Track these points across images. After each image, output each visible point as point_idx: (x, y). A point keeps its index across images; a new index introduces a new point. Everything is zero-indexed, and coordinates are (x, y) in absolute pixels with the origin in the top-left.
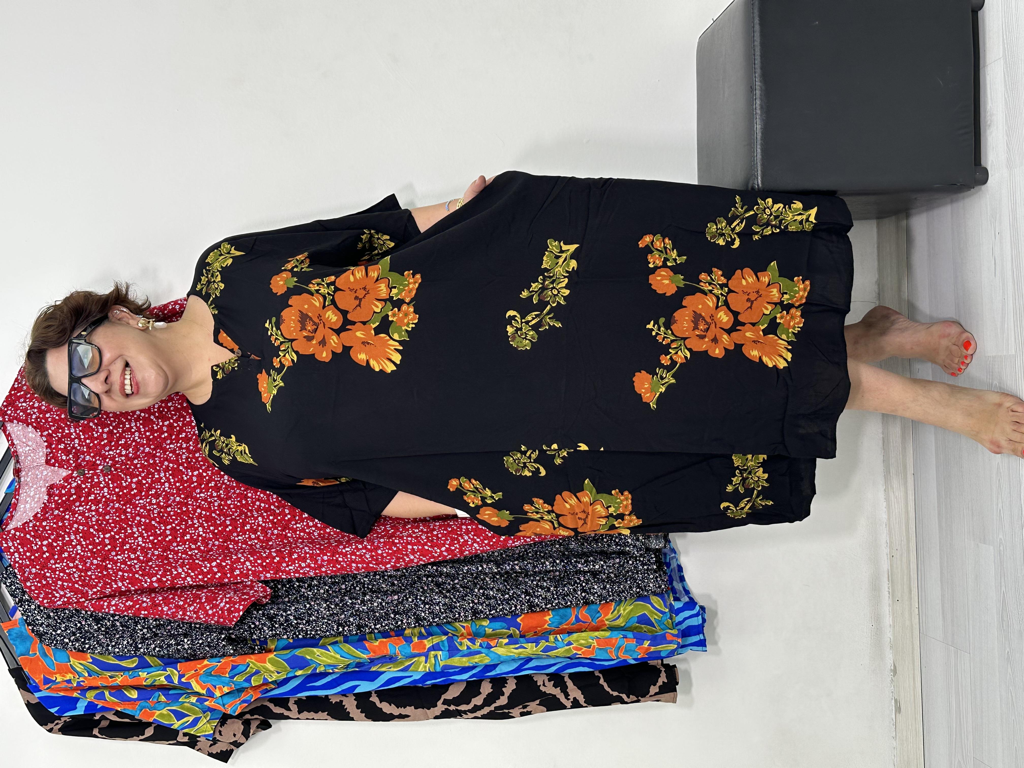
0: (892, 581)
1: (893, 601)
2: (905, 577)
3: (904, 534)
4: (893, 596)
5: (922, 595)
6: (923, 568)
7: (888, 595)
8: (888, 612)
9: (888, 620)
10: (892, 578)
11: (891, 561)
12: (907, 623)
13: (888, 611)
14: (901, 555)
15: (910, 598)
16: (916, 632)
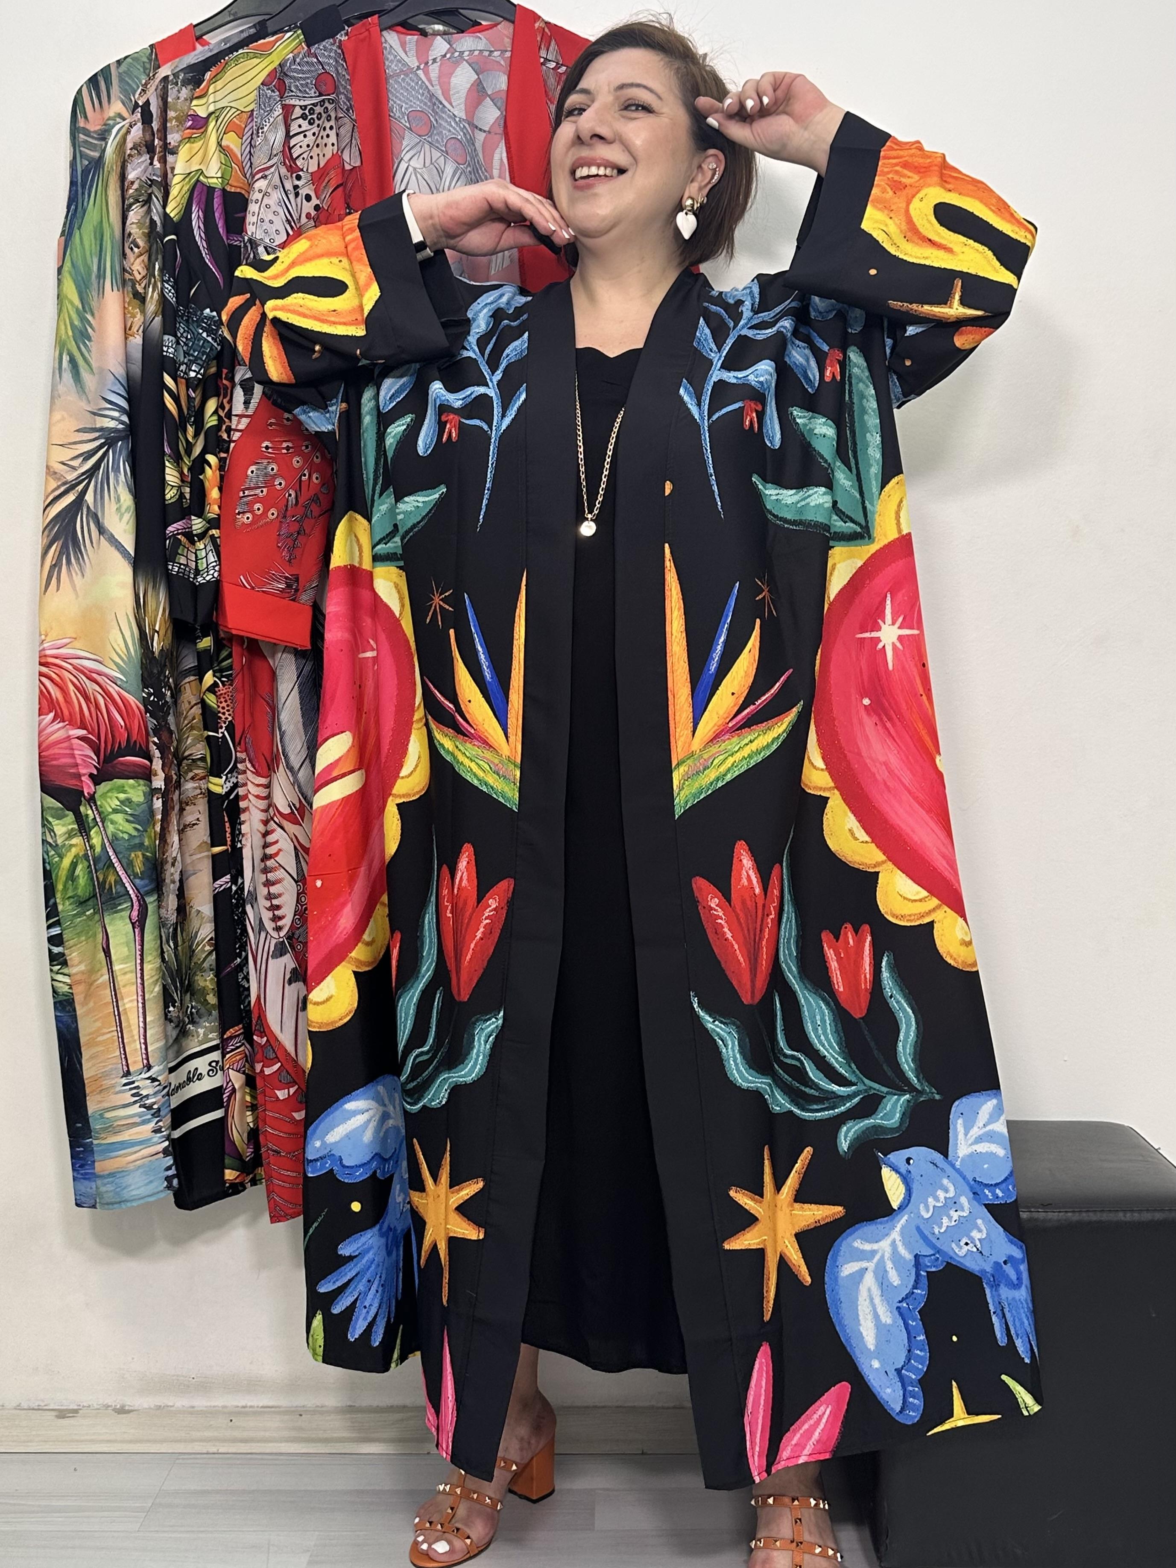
0: (261, 1412)
1: (230, 1413)
2: (267, 1434)
3: (335, 1435)
4: (239, 1413)
5: (238, 1459)
6: (277, 1462)
7: (240, 1404)
8: (213, 1404)
9: (200, 1402)
10: (265, 1412)
11: (293, 1411)
12: (196, 1434)
13: (216, 1404)
14: (301, 1429)
15: (235, 1440)
16: (180, 1448)
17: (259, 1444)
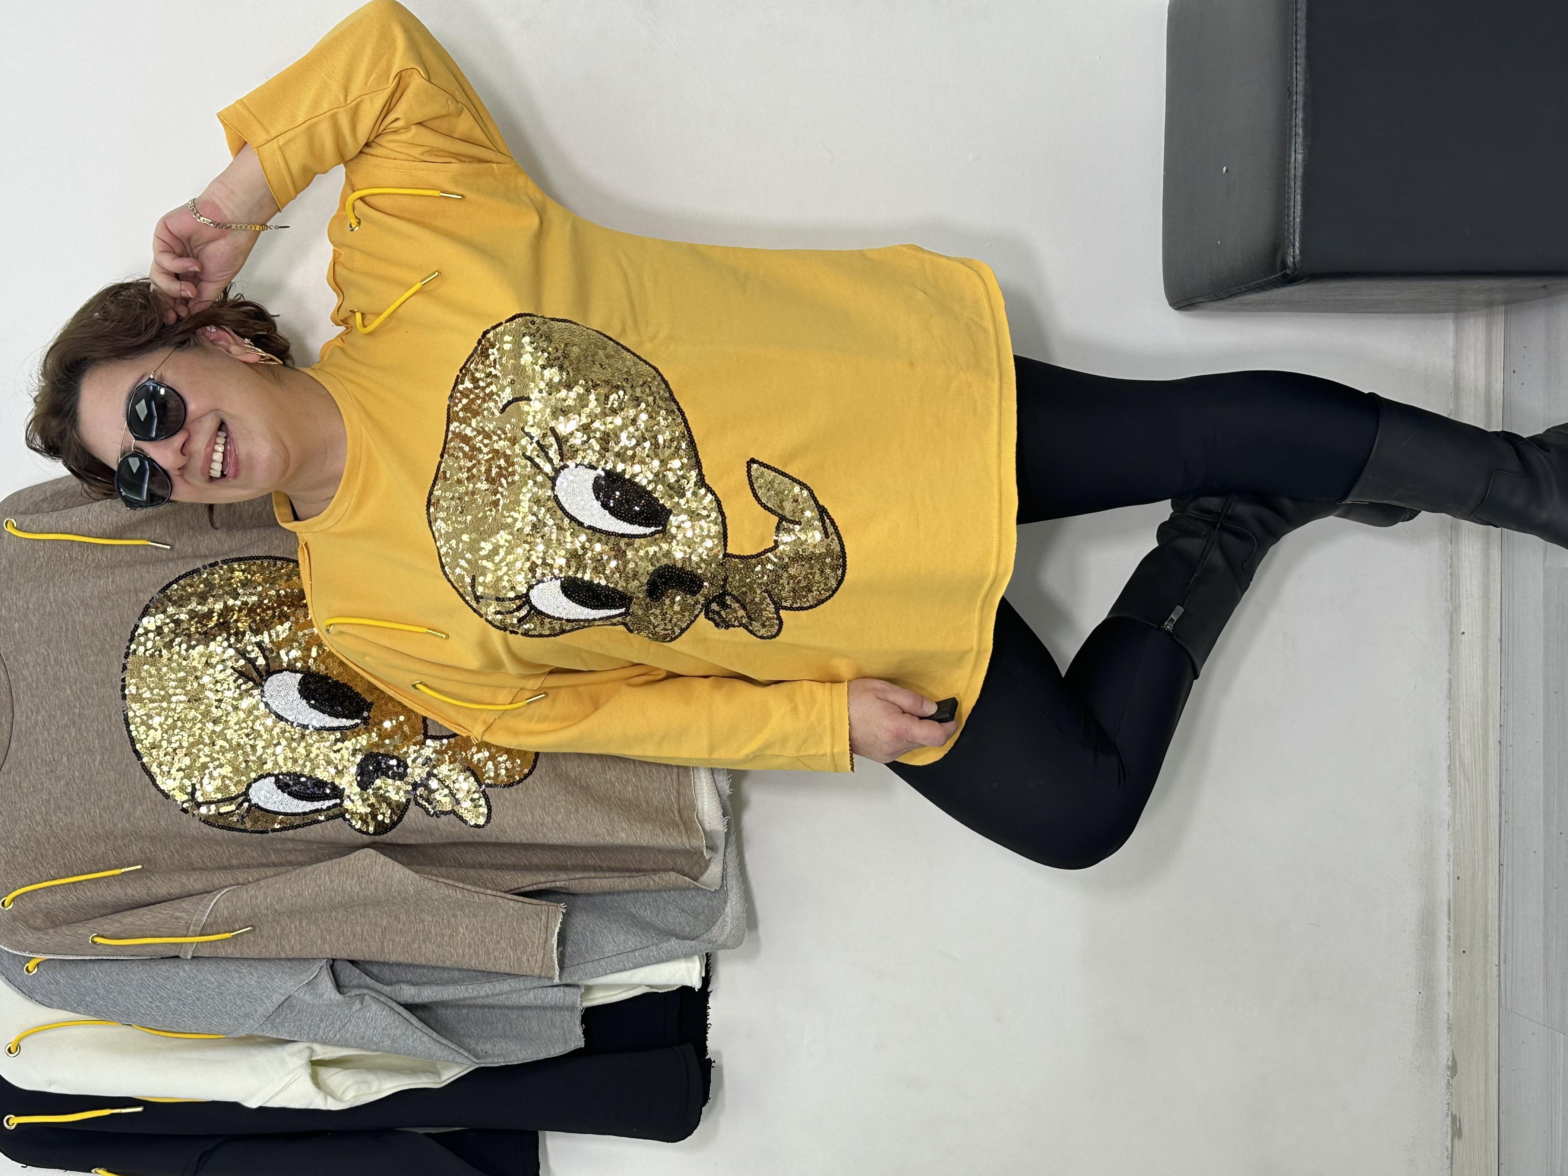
0: (1455, 919)
1: (1456, 953)
3: (1480, 842)
4: (1456, 943)
7: (1446, 941)
8: (1445, 970)
9: (1444, 985)
10: (1455, 915)
11: (1454, 886)
12: (1479, 989)
13: (1445, 967)
14: (1473, 877)
15: (1486, 948)
16: (1494, 1005)
17: (1490, 921)
